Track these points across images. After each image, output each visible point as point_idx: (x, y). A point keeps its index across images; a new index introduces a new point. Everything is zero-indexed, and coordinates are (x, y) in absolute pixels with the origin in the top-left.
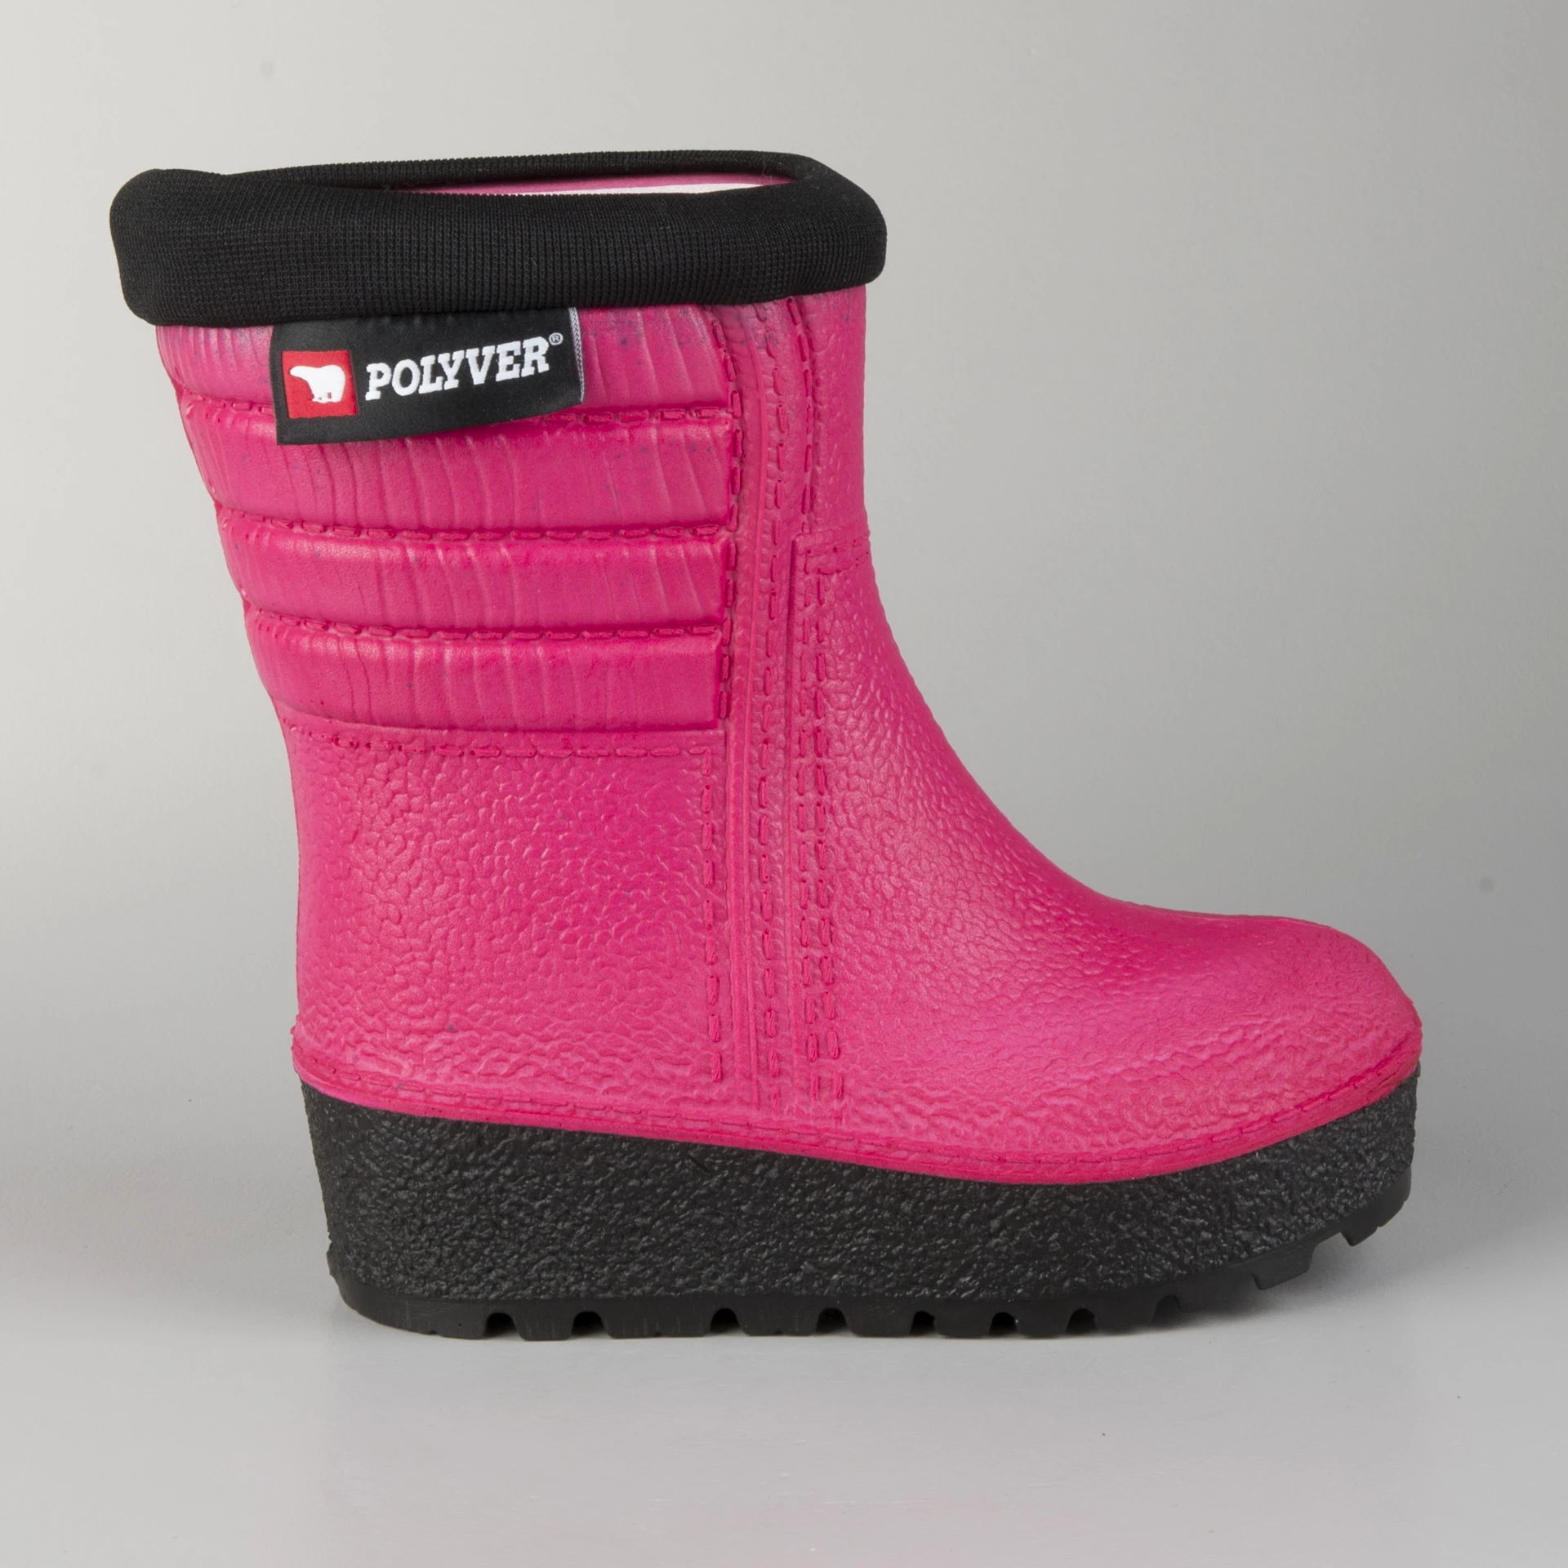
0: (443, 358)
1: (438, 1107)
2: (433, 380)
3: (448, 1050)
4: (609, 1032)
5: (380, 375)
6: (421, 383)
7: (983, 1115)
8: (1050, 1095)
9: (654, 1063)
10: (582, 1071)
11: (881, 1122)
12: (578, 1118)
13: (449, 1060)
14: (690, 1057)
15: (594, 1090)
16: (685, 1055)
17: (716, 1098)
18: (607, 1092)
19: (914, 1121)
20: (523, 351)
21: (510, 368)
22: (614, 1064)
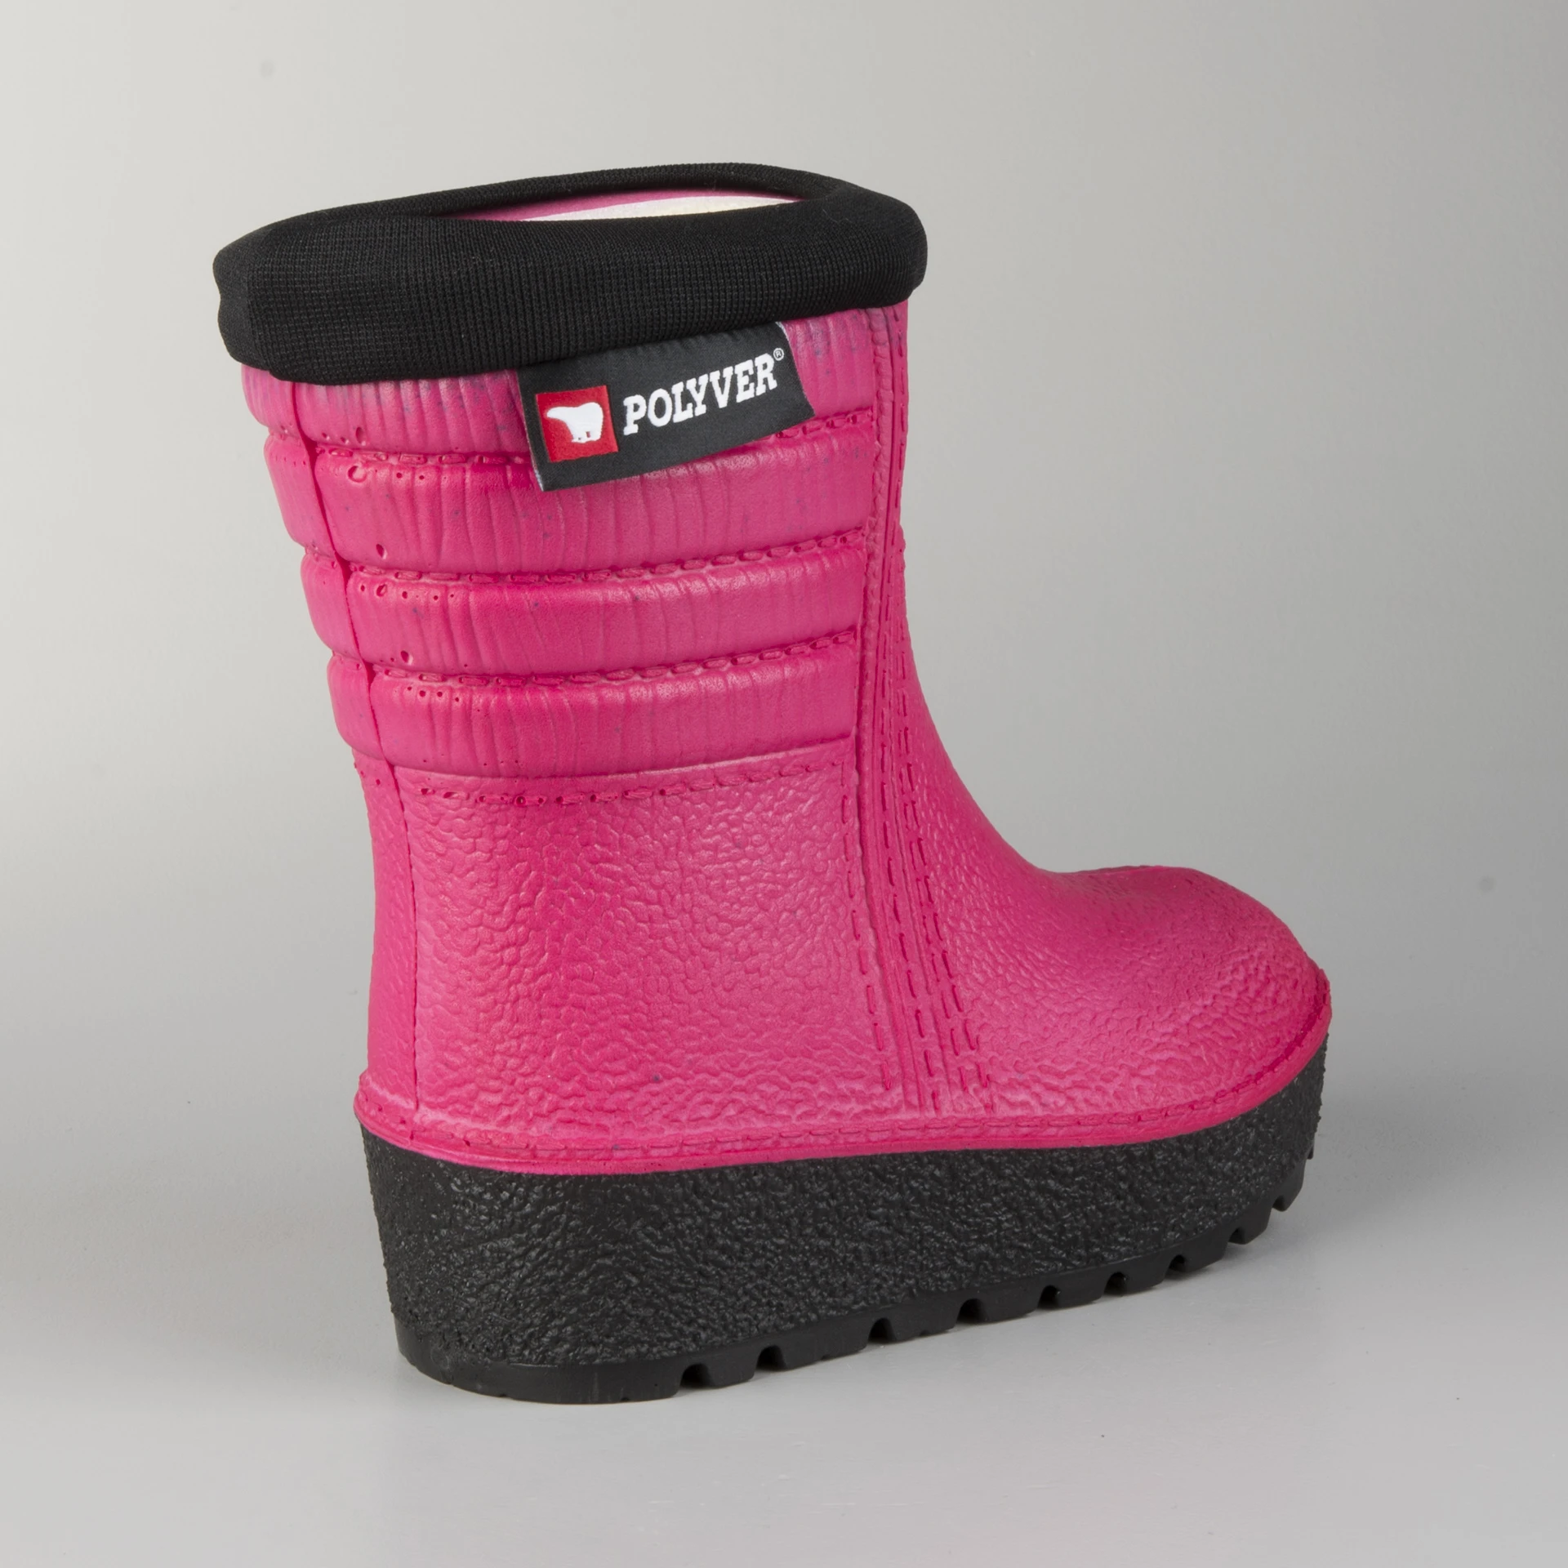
0: (691, 384)
1: (657, 1161)
2: (684, 408)
3: (655, 1102)
4: (796, 1057)
5: (636, 407)
6: (674, 412)
7: (1108, 1081)
8: (1153, 1050)
9: (834, 1079)
10: (778, 1100)
11: (1024, 1104)
12: (783, 1148)
13: (658, 1111)
14: (863, 1070)
15: (789, 1117)
16: (859, 1068)
17: (890, 1106)
18: (800, 1117)
19: (1050, 1098)
20: (755, 369)
21: (746, 388)
22: (804, 1089)
